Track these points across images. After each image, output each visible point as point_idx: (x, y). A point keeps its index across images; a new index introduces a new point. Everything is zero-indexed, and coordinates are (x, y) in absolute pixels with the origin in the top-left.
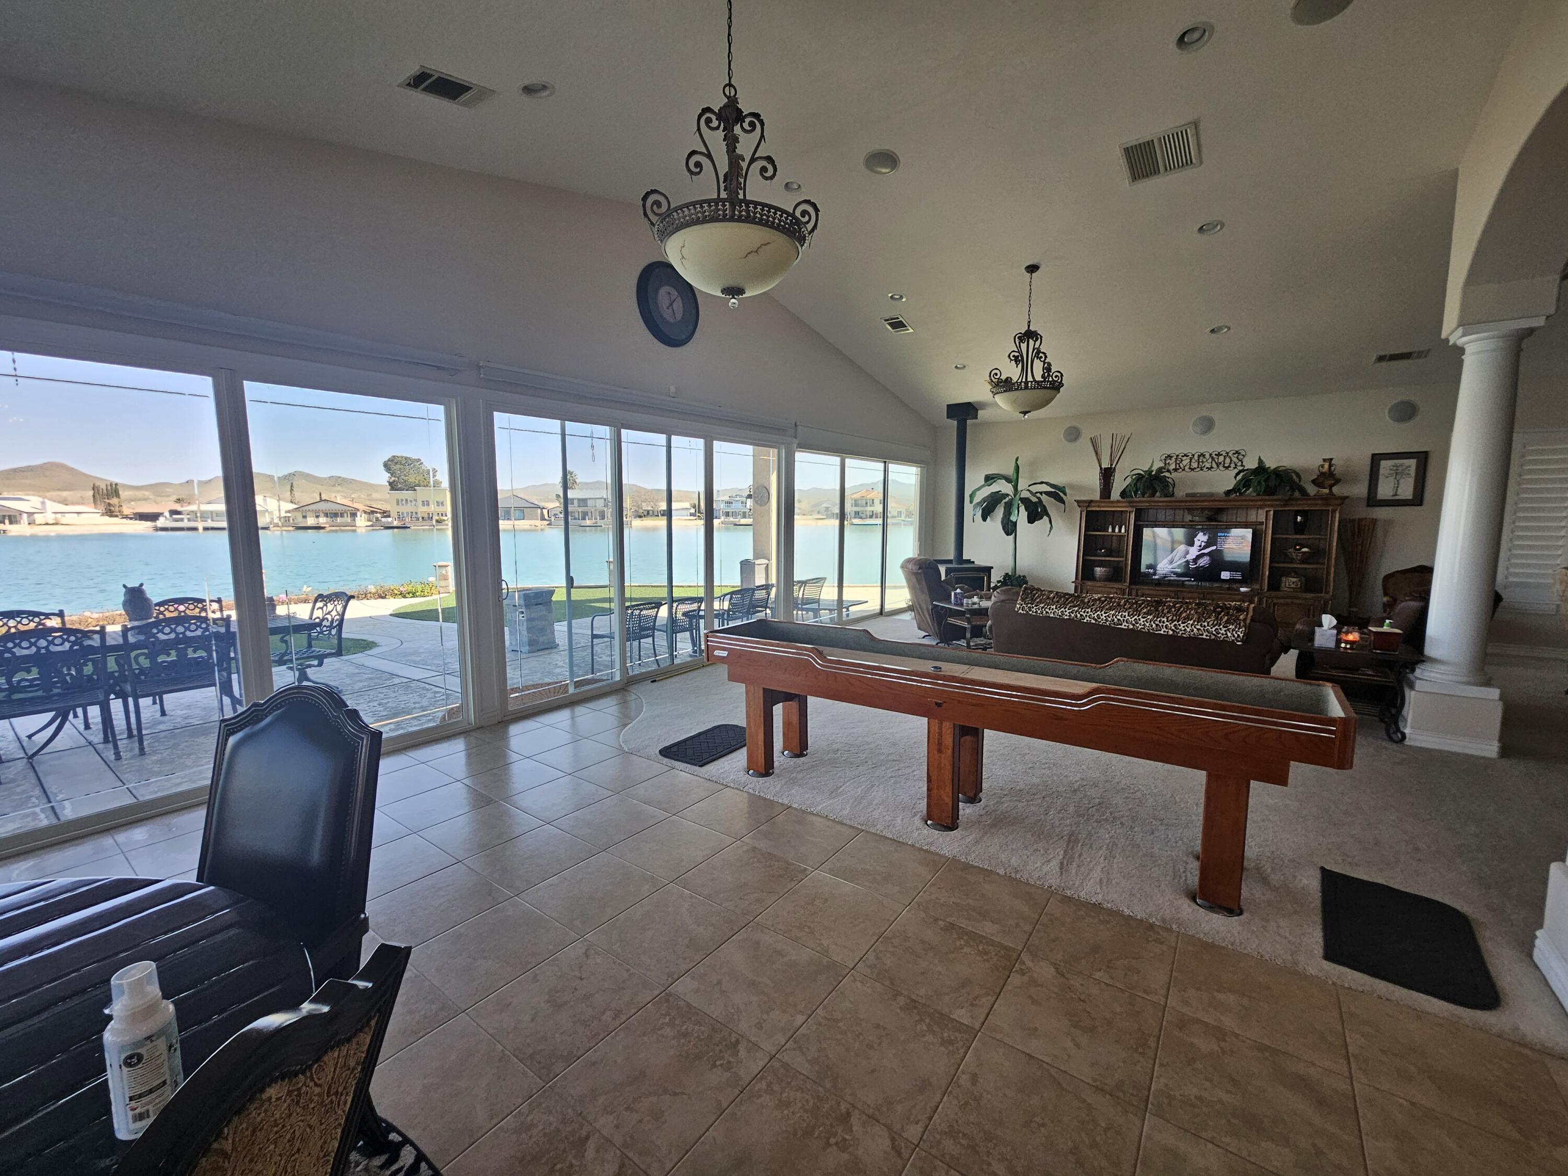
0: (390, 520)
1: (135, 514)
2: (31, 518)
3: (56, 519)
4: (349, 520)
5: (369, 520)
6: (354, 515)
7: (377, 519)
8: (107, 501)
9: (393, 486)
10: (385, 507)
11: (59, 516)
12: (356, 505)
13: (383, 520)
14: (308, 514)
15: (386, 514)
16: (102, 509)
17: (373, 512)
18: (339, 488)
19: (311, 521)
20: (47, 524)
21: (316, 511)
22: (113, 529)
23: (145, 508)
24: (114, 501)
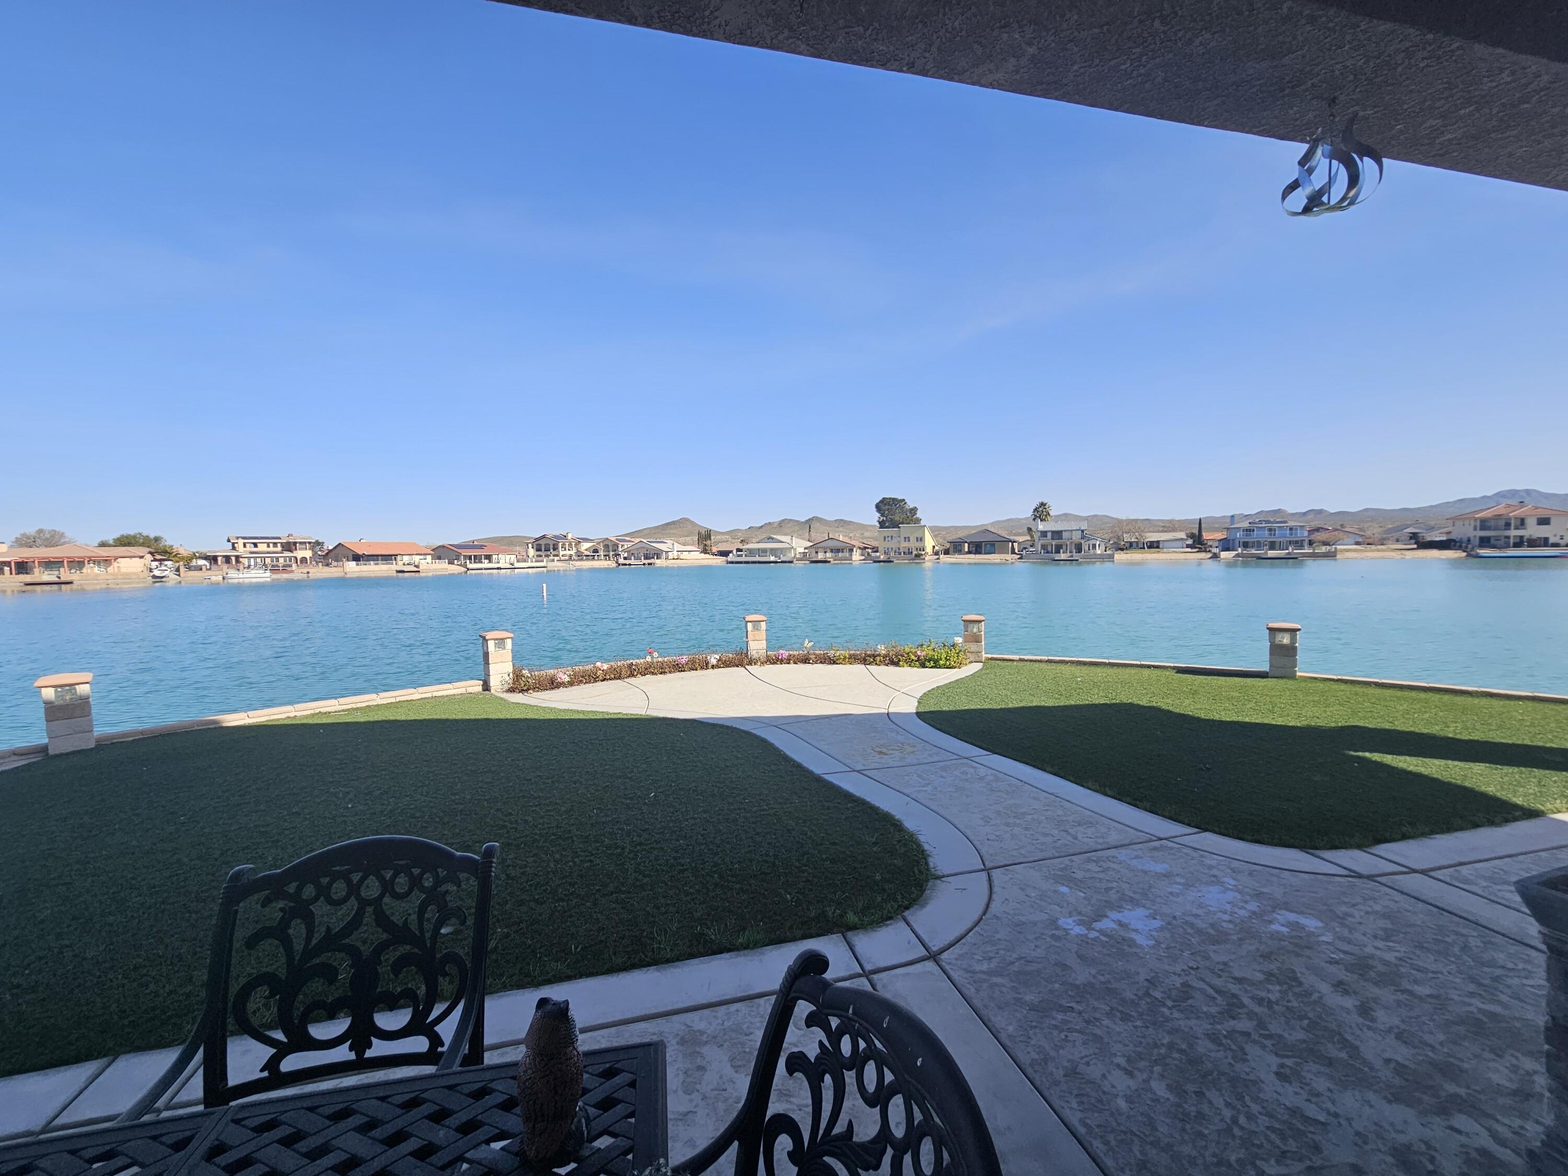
0: (878, 554)
1: (718, 551)
2: (667, 555)
3: (678, 556)
4: (847, 555)
5: (862, 555)
6: (851, 550)
7: (868, 554)
8: (705, 543)
9: (882, 525)
10: (875, 544)
11: (679, 553)
12: (853, 542)
13: (873, 554)
14: (819, 550)
15: (875, 550)
16: (701, 548)
17: (865, 548)
18: (841, 529)
19: (821, 556)
20: (674, 559)
21: (824, 548)
22: (705, 562)
23: (724, 547)
24: (708, 542)
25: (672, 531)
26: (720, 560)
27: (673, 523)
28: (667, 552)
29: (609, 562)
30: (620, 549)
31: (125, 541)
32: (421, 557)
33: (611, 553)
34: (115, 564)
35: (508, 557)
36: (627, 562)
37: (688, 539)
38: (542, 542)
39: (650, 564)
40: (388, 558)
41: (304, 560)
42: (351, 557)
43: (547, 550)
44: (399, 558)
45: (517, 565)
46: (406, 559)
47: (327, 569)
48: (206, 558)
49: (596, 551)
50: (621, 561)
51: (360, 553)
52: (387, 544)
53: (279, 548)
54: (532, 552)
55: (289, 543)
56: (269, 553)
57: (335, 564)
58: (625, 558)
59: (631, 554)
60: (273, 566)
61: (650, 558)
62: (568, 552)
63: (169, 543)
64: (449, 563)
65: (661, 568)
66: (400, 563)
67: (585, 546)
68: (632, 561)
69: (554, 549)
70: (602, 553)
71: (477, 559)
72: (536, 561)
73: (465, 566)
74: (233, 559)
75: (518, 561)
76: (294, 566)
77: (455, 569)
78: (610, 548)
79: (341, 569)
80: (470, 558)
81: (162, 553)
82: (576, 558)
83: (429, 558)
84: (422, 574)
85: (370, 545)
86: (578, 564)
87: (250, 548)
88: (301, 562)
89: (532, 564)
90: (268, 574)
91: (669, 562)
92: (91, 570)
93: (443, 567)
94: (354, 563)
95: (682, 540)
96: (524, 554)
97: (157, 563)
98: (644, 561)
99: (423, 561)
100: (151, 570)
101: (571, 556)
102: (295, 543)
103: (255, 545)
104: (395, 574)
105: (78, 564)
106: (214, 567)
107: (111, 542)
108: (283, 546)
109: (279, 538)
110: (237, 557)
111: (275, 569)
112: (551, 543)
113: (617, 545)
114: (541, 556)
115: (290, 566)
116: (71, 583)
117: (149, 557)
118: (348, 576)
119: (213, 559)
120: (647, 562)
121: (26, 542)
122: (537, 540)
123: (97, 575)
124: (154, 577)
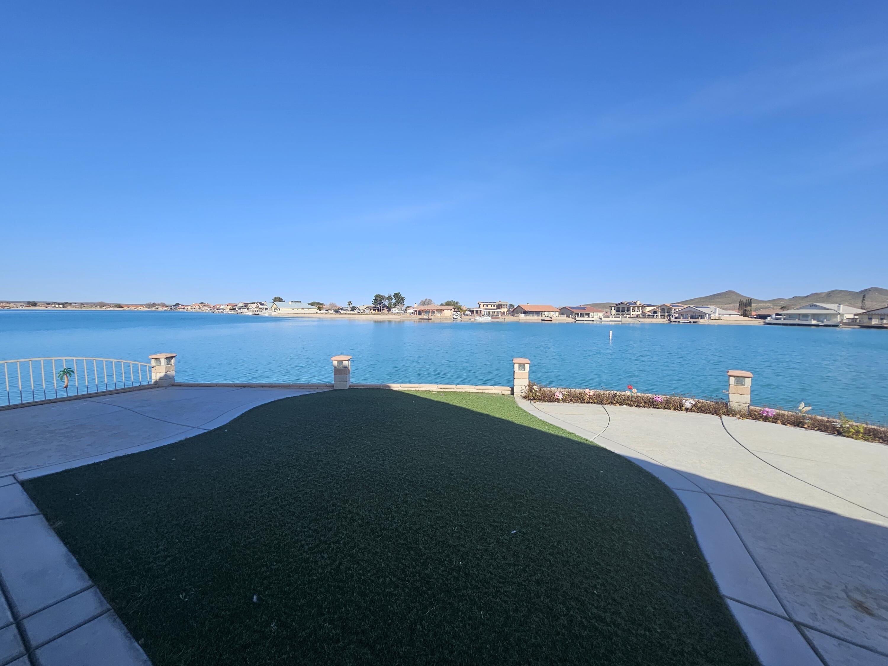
1: (757, 315)
2: (710, 316)
3: (719, 317)
8: (745, 308)
11: (721, 315)
14: (874, 317)
16: (741, 312)
19: (875, 322)
20: (715, 319)
21: (881, 315)
22: (744, 323)
23: (762, 312)
24: (748, 308)
25: (718, 300)
26: (758, 322)
27: (720, 294)
28: (709, 315)
29: (664, 320)
30: (673, 312)
31: (448, 304)
32: (554, 313)
33: (666, 314)
34: (443, 312)
35: (599, 314)
36: (677, 320)
37: (731, 305)
38: (620, 306)
39: (694, 322)
40: (538, 313)
41: (504, 313)
42: (523, 313)
43: (623, 311)
44: (543, 313)
45: (603, 319)
46: (547, 314)
47: (512, 317)
48: (470, 311)
49: (655, 312)
50: (673, 319)
51: (527, 310)
52: (538, 306)
53: (495, 307)
54: (614, 312)
55: (499, 305)
56: (491, 309)
57: (516, 315)
58: (676, 318)
59: (681, 315)
60: (492, 315)
61: (695, 318)
62: (636, 313)
63: (460, 304)
64: (567, 317)
65: (703, 325)
66: (544, 316)
67: (648, 309)
68: (681, 320)
69: (627, 311)
70: (659, 314)
71: (582, 315)
72: (615, 317)
73: (575, 318)
74: (479, 311)
75: (605, 317)
76: (500, 315)
77: (570, 320)
78: (666, 311)
79: (518, 318)
80: (578, 314)
81: (457, 308)
82: (641, 316)
83: (557, 313)
84: (553, 322)
85: (531, 306)
86: (643, 320)
87: (485, 307)
88: (503, 313)
89: (613, 319)
90: (490, 319)
91: (710, 321)
92: (437, 314)
93: (564, 319)
94: (524, 315)
95: (726, 306)
96: (609, 313)
97: (455, 312)
98: (690, 320)
99: (554, 315)
100: (453, 315)
101: (638, 315)
102: (501, 305)
103: (487, 305)
104: (541, 321)
105: (433, 312)
106: (472, 315)
107: (444, 304)
108: (497, 306)
109: (496, 303)
110: (480, 311)
111: (493, 317)
112: (626, 307)
113: (671, 309)
114: (619, 314)
115: (499, 315)
116: (431, 319)
117: (453, 310)
118: (520, 321)
119: (472, 311)
120: (692, 320)
121: (423, 303)
122: (617, 305)
123: (438, 316)
124: (454, 318)
